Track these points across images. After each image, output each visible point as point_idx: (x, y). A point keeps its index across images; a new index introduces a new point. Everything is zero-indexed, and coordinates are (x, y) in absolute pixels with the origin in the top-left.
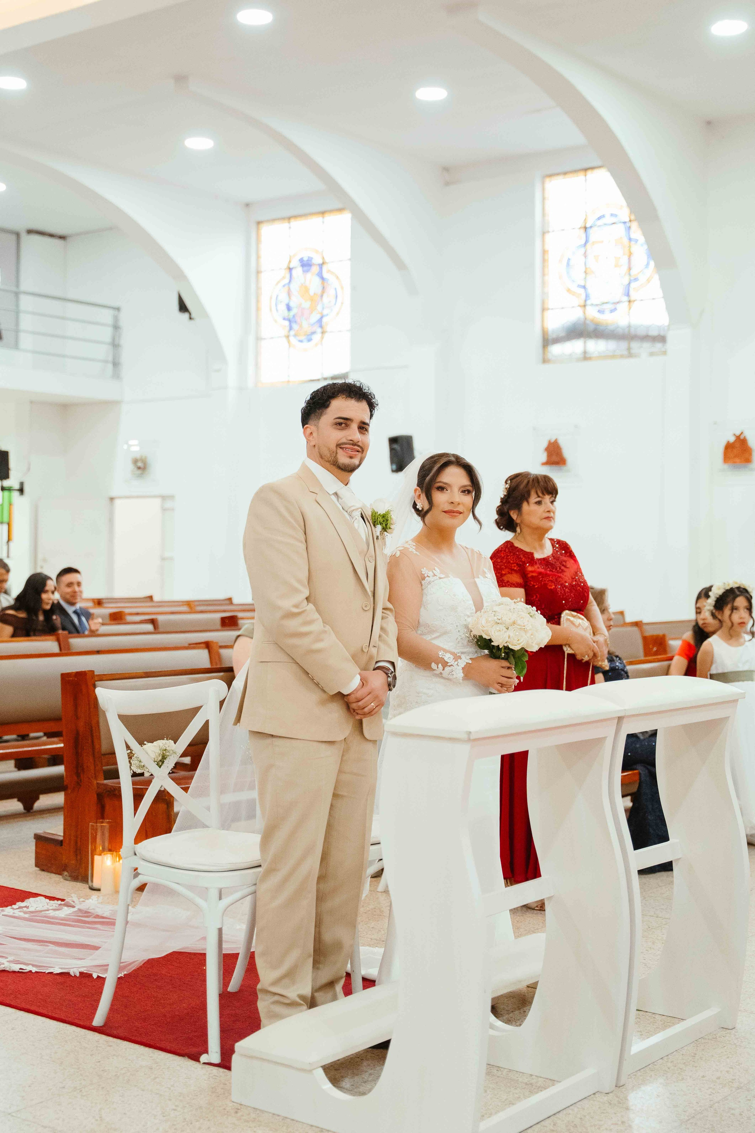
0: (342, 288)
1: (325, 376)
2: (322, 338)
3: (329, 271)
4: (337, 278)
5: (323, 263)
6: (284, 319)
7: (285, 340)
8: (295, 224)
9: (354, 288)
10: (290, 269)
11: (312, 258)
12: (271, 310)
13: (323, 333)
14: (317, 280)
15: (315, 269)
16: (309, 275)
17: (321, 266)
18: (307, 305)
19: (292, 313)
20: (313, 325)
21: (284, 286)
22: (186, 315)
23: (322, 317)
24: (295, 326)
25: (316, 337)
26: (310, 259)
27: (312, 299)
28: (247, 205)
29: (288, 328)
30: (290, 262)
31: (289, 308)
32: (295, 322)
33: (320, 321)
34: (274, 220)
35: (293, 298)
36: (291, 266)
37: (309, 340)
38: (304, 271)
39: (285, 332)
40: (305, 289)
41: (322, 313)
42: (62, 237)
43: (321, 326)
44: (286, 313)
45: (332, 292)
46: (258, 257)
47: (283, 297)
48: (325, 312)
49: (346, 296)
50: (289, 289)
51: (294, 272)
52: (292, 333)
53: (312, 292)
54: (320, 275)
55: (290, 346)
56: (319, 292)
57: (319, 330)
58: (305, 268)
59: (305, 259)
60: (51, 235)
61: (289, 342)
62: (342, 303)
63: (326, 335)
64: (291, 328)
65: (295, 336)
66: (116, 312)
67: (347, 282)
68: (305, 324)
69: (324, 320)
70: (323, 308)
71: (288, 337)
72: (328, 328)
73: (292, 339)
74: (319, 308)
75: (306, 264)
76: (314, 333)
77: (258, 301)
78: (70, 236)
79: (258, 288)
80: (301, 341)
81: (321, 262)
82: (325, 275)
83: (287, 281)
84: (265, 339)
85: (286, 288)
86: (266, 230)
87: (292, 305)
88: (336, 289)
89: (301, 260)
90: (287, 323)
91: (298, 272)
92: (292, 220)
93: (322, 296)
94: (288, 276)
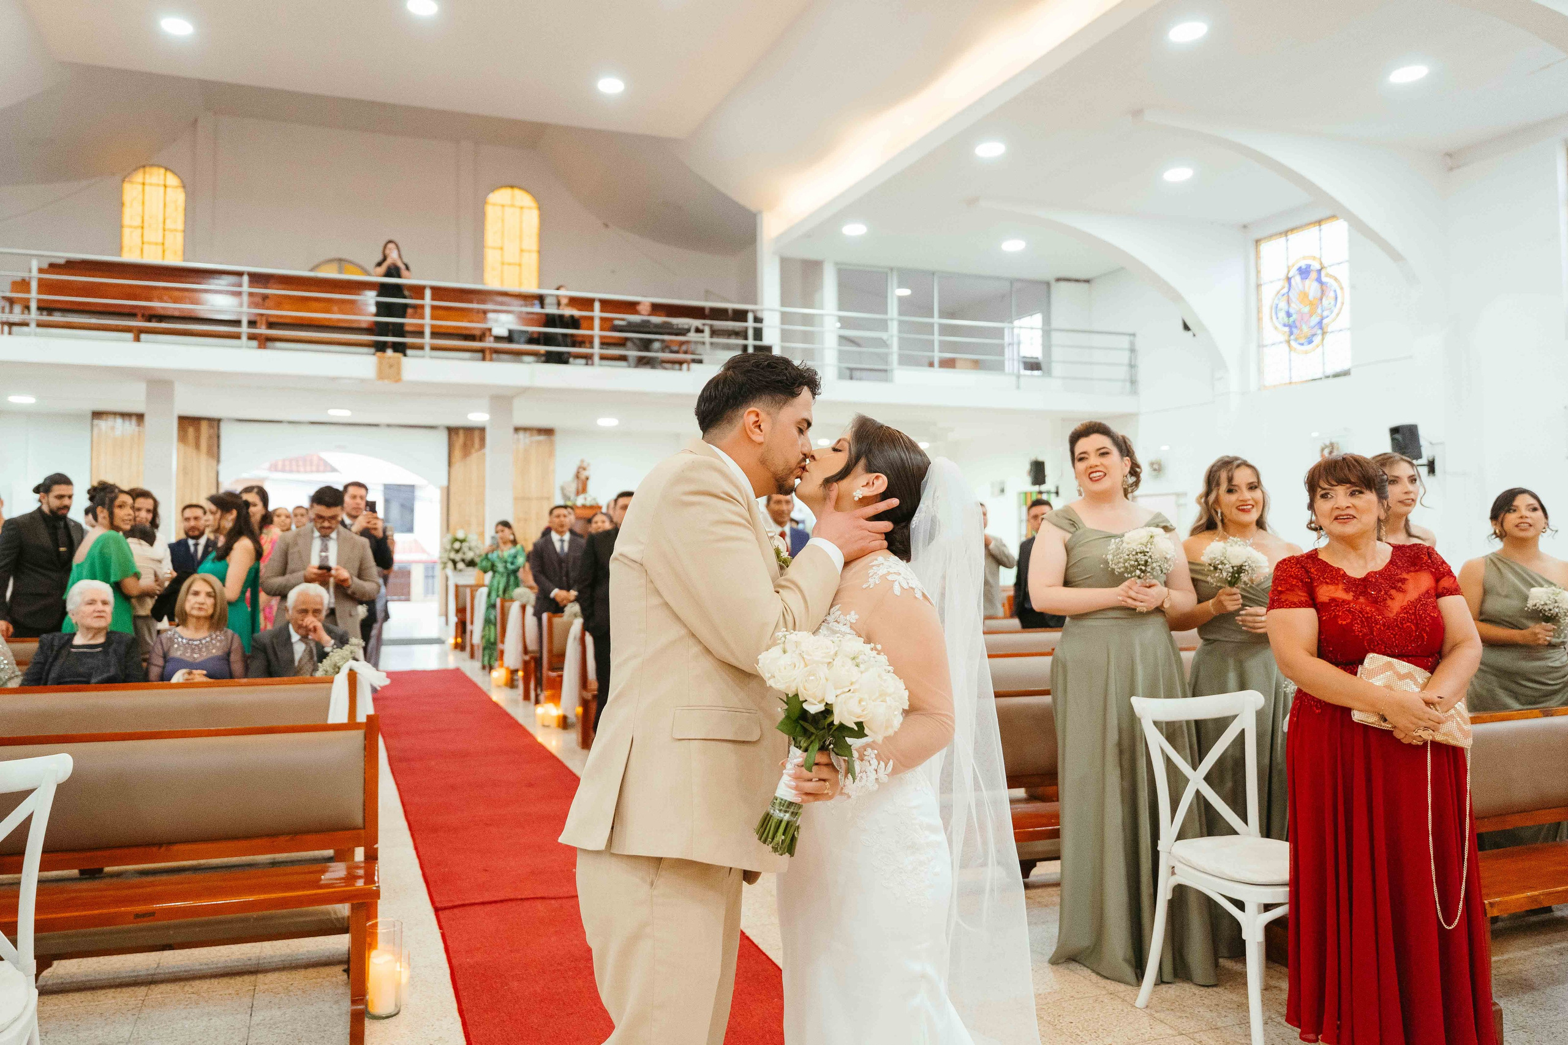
0: (1342, 288)
1: (1327, 374)
2: (1323, 339)
3: (1328, 275)
4: (1336, 279)
5: (1322, 268)
6: (1285, 325)
7: (1285, 347)
8: (1292, 237)
9: (1353, 287)
10: (1289, 279)
11: (1310, 265)
12: (1271, 318)
13: (1324, 333)
14: (1316, 285)
15: (1314, 275)
16: (1307, 282)
17: (1319, 271)
18: (1306, 310)
19: (1291, 319)
20: (1313, 328)
21: (1283, 295)
22: (1190, 333)
23: (1322, 320)
24: (1295, 330)
25: (1317, 340)
26: (1309, 266)
27: (1311, 303)
28: (1245, 227)
29: (1288, 333)
30: (1289, 272)
31: (1289, 315)
32: (1296, 327)
33: (1320, 323)
34: (1271, 237)
35: (1293, 305)
36: (1290, 276)
37: (1310, 342)
38: (1302, 279)
39: (1285, 337)
40: (1304, 295)
41: (1322, 316)
42: (1087, 281)
43: (1321, 328)
44: (1286, 319)
45: (1332, 294)
46: (1258, 272)
47: (1283, 305)
48: (1325, 314)
49: (1346, 296)
50: (1288, 296)
51: (1293, 281)
52: (1292, 337)
53: (1311, 297)
54: (1319, 280)
55: (1290, 351)
56: (1319, 294)
57: (1319, 332)
58: (1304, 276)
59: (1304, 267)
60: (1077, 281)
61: (1289, 346)
62: (1343, 303)
63: (1328, 337)
64: (1291, 333)
65: (1296, 340)
66: (1132, 338)
67: (1346, 283)
68: (1305, 328)
69: (1325, 321)
70: (1323, 311)
71: (1288, 342)
72: (1329, 329)
73: (1293, 343)
74: (1319, 311)
75: (1304, 272)
76: (1314, 335)
77: (1259, 310)
78: (1092, 280)
79: (1259, 300)
80: (1302, 344)
81: (1319, 267)
82: (1324, 279)
83: (1285, 290)
84: (1266, 346)
85: (1285, 297)
86: (1266, 248)
87: (1291, 311)
88: (1335, 291)
89: (1300, 269)
90: (1287, 329)
91: (1297, 280)
92: (1289, 233)
93: (1321, 299)
94: (1287, 285)
